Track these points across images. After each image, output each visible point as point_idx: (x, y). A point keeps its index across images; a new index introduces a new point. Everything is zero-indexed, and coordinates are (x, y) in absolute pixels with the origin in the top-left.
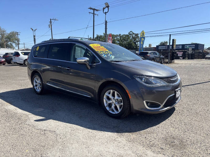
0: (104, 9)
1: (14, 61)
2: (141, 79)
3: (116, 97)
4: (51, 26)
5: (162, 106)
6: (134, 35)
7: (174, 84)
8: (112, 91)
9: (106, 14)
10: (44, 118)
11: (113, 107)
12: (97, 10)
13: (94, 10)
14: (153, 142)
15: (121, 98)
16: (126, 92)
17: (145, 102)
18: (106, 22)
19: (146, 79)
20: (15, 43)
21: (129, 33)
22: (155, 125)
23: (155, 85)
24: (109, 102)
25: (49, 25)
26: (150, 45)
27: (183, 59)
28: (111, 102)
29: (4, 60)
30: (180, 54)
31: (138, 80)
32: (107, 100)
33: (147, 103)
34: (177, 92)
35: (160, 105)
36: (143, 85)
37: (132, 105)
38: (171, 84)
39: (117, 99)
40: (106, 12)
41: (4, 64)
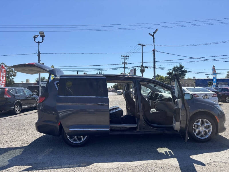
9: (39, 44)
10: (30, 167)
11: (203, 133)
15: (210, 124)
18: (39, 53)
40: (40, 42)
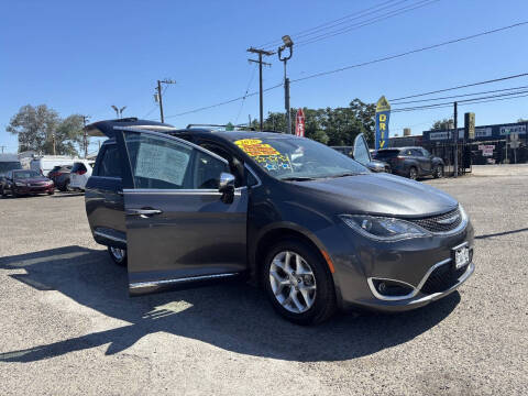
0: (280, 50)
1: (72, 184)
2: (360, 222)
3: (299, 270)
4: (159, 98)
5: (416, 291)
6: (364, 109)
7: (448, 233)
8: (288, 255)
9: (285, 63)
11: (293, 294)
12: (268, 54)
13: (261, 53)
14: (391, 387)
15: (311, 273)
16: (323, 256)
17: (370, 281)
18: (287, 82)
19: (372, 221)
20: (79, 141)
21: (352, 104)
22: (401, 343)
23: (396, 237)
24: (284, 283)
25: (156, 96)
26: (406, 131)
27: (497, 163)
28: (288, 282)
29: (51, 182)
30: (488, 151)
31: (352, 224)
32: (278, 278)
33: (376, 283)
34: (457, 254)
35: (411, 290)
36: (366, 238)
37: (339, 288)
38: (442, 233)
39: (303, 276)
40: (287, 57)
41: (50, 193)
